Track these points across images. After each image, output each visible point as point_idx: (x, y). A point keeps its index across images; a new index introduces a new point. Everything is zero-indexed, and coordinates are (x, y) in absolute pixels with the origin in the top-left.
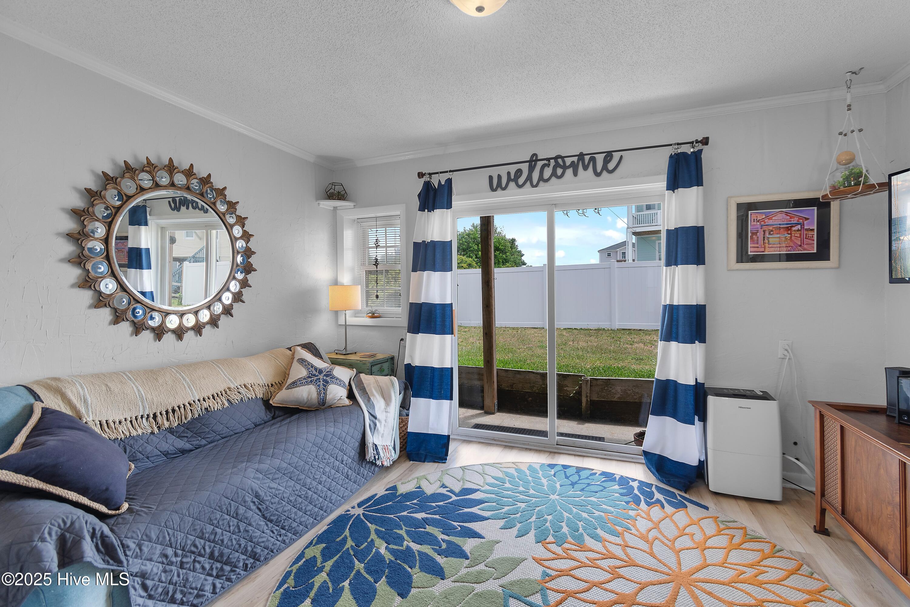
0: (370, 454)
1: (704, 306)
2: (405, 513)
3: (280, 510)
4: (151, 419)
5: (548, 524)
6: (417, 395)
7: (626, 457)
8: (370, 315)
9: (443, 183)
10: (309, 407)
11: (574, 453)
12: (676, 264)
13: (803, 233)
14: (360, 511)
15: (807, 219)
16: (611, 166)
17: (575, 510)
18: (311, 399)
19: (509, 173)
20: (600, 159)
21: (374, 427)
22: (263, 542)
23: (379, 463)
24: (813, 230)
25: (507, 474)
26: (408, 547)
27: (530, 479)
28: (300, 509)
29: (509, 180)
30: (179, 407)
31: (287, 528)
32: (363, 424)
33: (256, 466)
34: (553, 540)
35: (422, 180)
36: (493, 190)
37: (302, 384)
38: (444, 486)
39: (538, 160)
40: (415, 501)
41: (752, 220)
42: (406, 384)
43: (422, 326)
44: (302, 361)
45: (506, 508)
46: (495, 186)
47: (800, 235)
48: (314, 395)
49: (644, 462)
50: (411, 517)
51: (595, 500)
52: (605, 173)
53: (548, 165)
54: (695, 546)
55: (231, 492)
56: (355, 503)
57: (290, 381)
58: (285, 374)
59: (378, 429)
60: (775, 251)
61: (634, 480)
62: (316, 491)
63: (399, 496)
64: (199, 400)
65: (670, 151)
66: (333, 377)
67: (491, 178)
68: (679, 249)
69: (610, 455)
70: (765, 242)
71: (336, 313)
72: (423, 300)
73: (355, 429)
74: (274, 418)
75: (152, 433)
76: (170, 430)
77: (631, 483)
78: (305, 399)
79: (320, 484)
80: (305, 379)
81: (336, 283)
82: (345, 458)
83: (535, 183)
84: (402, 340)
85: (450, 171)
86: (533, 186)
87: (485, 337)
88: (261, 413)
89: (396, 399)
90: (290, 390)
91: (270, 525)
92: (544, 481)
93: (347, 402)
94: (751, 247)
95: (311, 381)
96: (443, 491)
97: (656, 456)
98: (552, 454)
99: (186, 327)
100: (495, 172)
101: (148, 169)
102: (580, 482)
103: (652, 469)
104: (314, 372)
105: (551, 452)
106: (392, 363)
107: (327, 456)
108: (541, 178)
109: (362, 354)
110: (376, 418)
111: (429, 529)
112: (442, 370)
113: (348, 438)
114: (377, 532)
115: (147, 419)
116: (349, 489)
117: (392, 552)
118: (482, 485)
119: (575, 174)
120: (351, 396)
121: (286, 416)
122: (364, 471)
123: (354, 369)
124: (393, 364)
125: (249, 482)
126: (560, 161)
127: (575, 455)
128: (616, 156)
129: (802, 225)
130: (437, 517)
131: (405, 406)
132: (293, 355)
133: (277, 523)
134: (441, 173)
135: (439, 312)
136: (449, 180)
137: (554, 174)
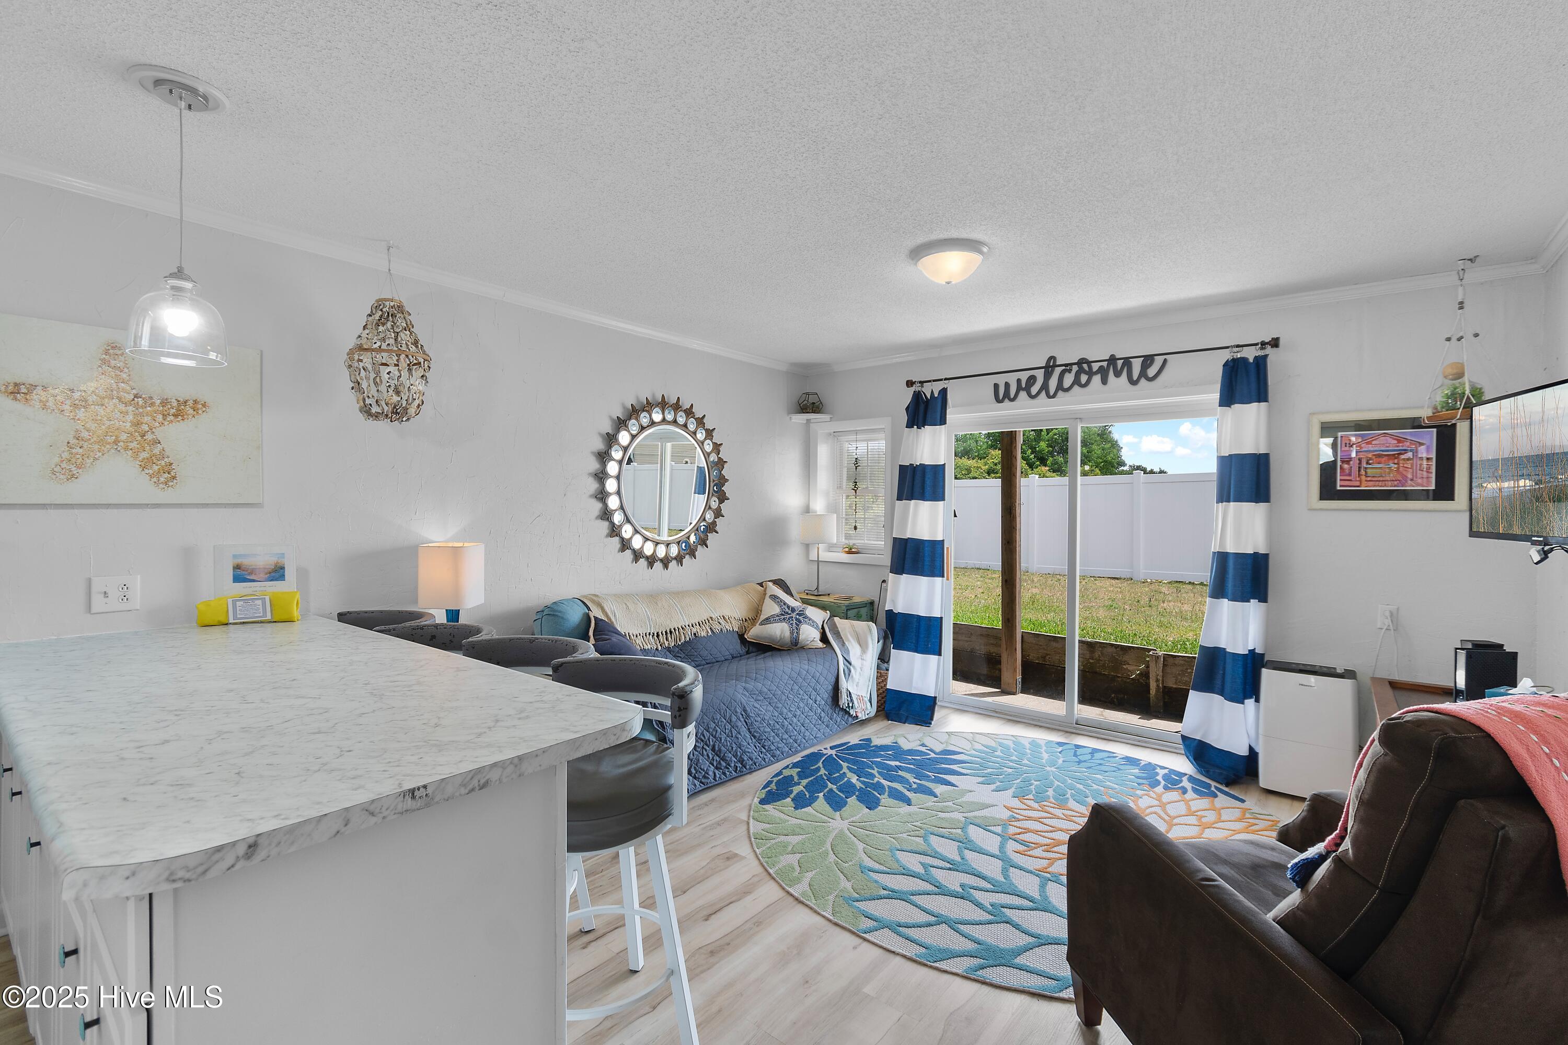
0: (844, 700)
1: (1266, 556)
2: (879, 760)
3: (762, 729)
4: (656, 638)
5: (1032, 787)
6: (899, 646)
8: (847, 550)
9: (936, 395)
10: (781, 646)
11: (1098, 736)
12: (1229, 501)
13: (1416, 463)
14: (833, 752)
15: (1422, 444)
16: (1151, 372)
17: (1070, 781)
18: (784, 637)
19: (1019, 381)
20: (1137, 365)
21: (848, 674)
22: (749, 752)
23: (852, 712)
24: (1430, 459)
25: (1001, 745)
26: (878, 781)
27: (1028, 751)
28: (777, 735)
29: (1019, 388)
30: (674, 629)
31: (767, 747)
32: (837, 668)
33: (744, 684)
34: (1033, 798)
35: (912, 389)
36: (998, 401)
37: (775, 621)
38: (923, 745)
39: (1055, 366)
40: (890, 753)
41: (1344, 445)
42: (885, 632)
43: (907, 566)
44: (774, 598)
45: (989, 770)
46: (1001, 397)
47: (1412, 465)
48: (787, 634)
50: (885, 763)
51: (1101, 777)
52: (1143, 380)
53: (1070, 371)
54: (1198, 824)
55: (727, 701)
56: (828, 746)
57: (763, 617)
58: (758, 611)
59: (852, 676)
60: (1374, 486)
61: (1163, 768)
62: (791, 722)
63: (873, 746)
64: (689, 626)
65: (1226, 356)
66: (806, 617)
67: (996, 386)
68: (1233, 482)
69: (1146, 742)
70: (1361, 473)
71: (807, 547)
72: (908, 535)
73: (829, 671)
74: (748, 653)
75: (657, 649)
76: (668, 649)
77: (1158, 770)
78: (778, 636)
79: (795, 717)
80: (778, 616)
81: (807, 510)
82: (819, 698)
83: (1052, 393)
84: (884, 581)
85: (946, 379)
86: (1049, 396)
88: (737, 647)
89: (874, 647)
90: (763, 626)
91: (754, 740)
92: (1045, 756)
93: (820, 645)
94: (1341, 480)
95: (784, 619)
96: (923, 749)
97: (1196, 742)
98: (1068, 734)
99: (670, 557)
100: (1002, 380)
101: (647, 408)
102: (1091, 761)
103: (1193, 758)
104: (787, 610)
105: (1067, 732)
106: (872, 608)
107: (802, 692)
108: (1060, 387)
109: (837, 596)
110: (850, 664)
111: (900, 773)
112: (929, 619)
113: (822, 679)
114: (848, 768)
115: (653, 636)
116: (822, 731)
117: (863, 782)
118: (968, 749)
119: (1104, 381)
120: (824, 639)
121: (759, 652)
122: (838, 717)
123: (828, 612)
124: (873, 610)
125: (739, 696)
126: (1085, 366)
127: (1098, 738)
128: (1159, 361)
129: (1415, 452)
130: (912, 766)
131: (883, 658)
132: (765, 591)
133: (759, 740)
134: (934, 381)
135: (927, 550)
136: (944, 392)
137: (1077, 382)
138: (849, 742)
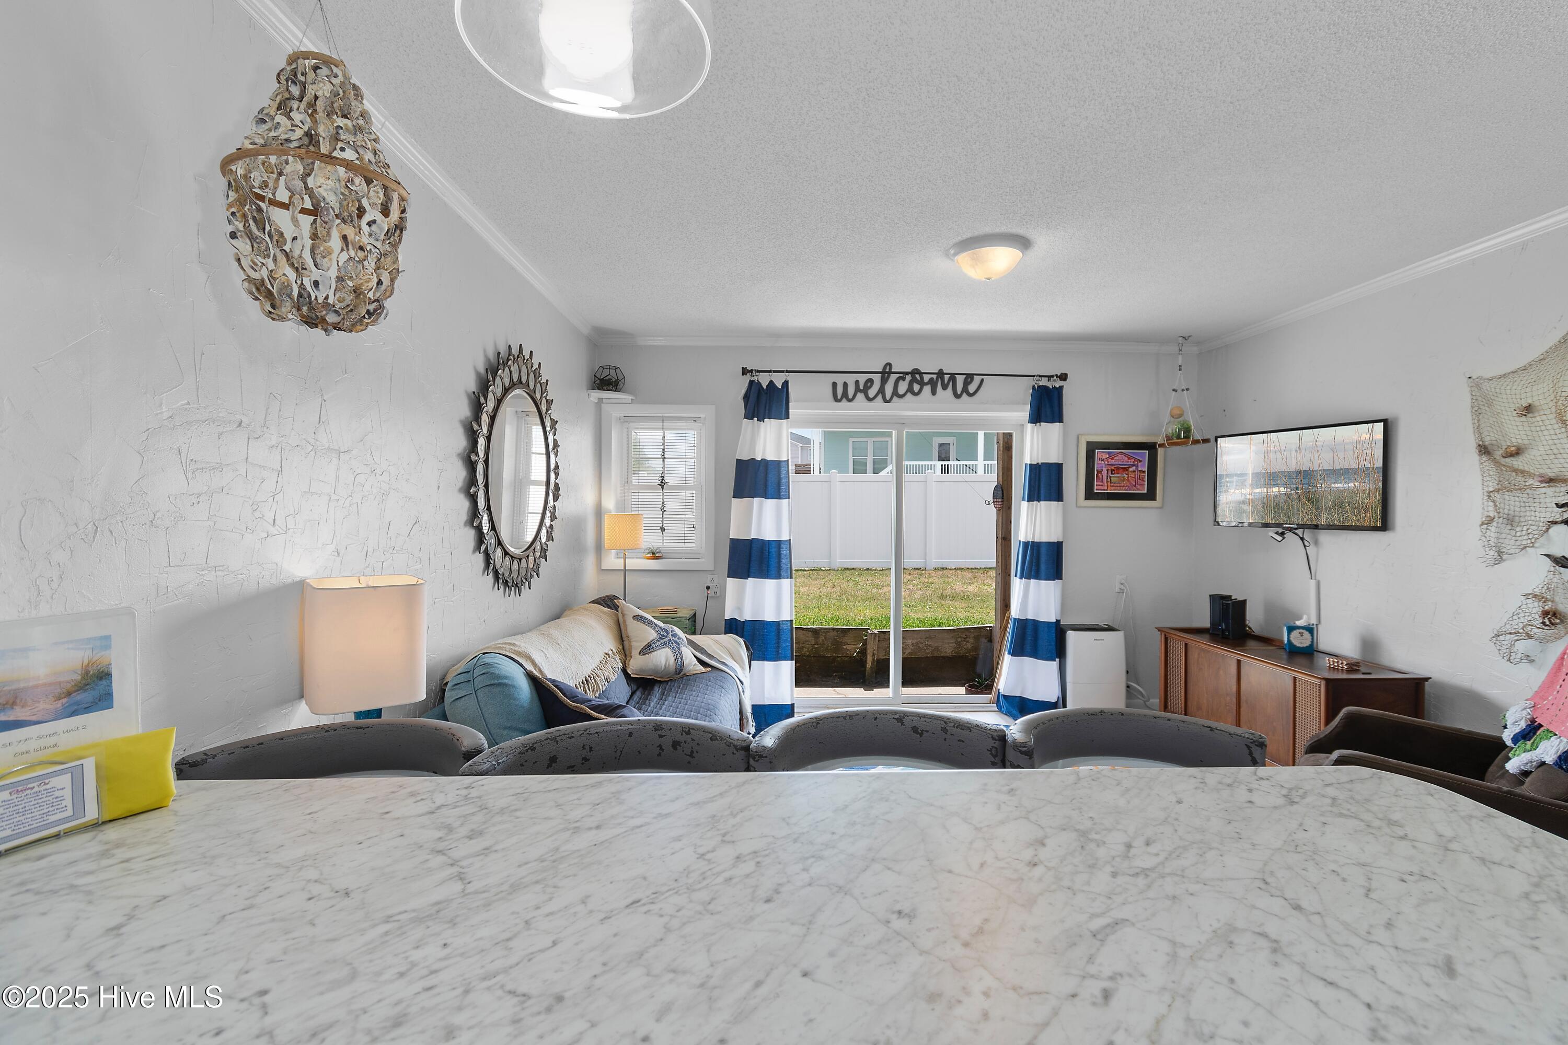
1: (1062, 542)
8: (649, 554)
9: (777, 386)
10: (664, 678)
13: (1137, 474)
15: (1140, 461)
16: (972, 389)
18: (669, 665)
19: (857, 382)
20: (960, 380)
24: (1144, 472)
29: (857, 390)
35: (748, 378)
36: (837, 400)
37: (657, 648)
39: (892, 372)
41: (1098, 459)
42: (748, 644)
43: (753, 570)
44: (640, 619)
46: (839, 397)
47: (1135, 476)
48: (672, 661)
49: (997, 709)
52: (964, 395)
53: (904, 379)
57: (637, 645)
58: (626, 637)
60: (1115, 490)
65: (1032, 382)
67: (834, 385)
70: (1107, 480)
72: (753, 535)
74: (637, 691)
78: (661, 666)
80: (656, 641)
83: (888, 398)
84: (716, 587)
85: (787, 372)
86: (886, 401)
90: (647, 655)
93: (703, 668)
94: (1096, 485)
95: (664, 644)
97: (1016, 700)
100: (840, 379)
101: (511, 358)
103: (1014, 712)
104: (661, 633)
108: (895, 393)
109: (661, 609)
112: (778, 624)
119: (934, 392)
124: (695, 622)
128: (977, 379)
129: (1137, 467)
132: (618, 611)
134: (775, 372)
135: (773, 550)
136: (786, 384)
137: (910, 390)
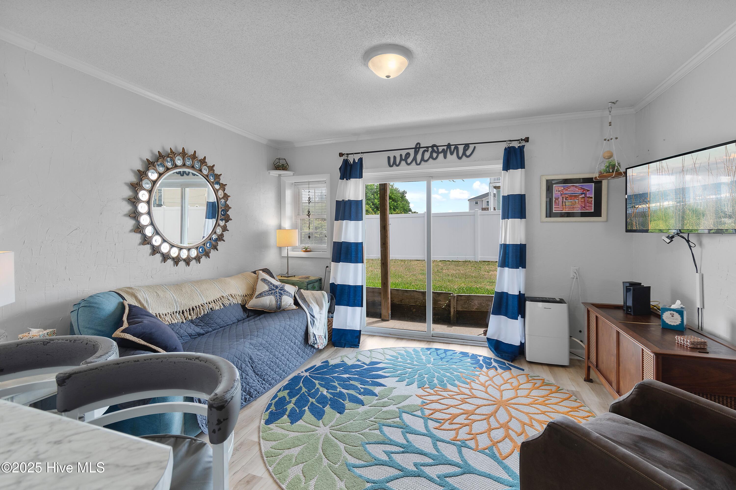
0: (311, 340)
1: (525, 245)
2: (336, 375)
3: (262, 369)
4: (181, 314)
5: (425, 379)
6: (339, 304)
7: (477, 343)
8: (304, 250)
9: (357, 161)
10: (270, 310)
11: (443, 341)
12: (508, 218)
13: (586, 200)
14: (307, 374)
15: (588, 191)
16: (468, 153)
17: (442, 372)
18: (272, 304)
19: (401, 155)
20: (461, 148)
21: (313, 323)
22: (254, 386)
23: (316, 346)
24: (592, 198)
25: (399, 354)
26: (340, 391)
27: (414, 356)
28: (272, 370)
29: (401, 159)
30: (196, 307)
31: (266, 380)
32: (307, 321)
33: (249, 341)
34: (428, 387)
35: (342, 158)
36: (390, 166)
37: (266, 295)
38: (358, 360)
39: (420, 148)
40: (341, 369)
41: (556, 191)
42: (332, 296)
43: (342, 257)
44: (264, 280)
45: (399, 372)
46: (391, 164)
47: (584, 200)
48: (274, 302)
49: (488, 346)
50: (340, 377)
51: (455, 367)
52: (464, 157)
53: (427, 151)
54: (512, 388)
55: (239, 355)
56: (303, 370)
57: (257, 293)
58: (253, 289)
59: (315, 325)
60: (569, 210)
61: (481, 356)
62: (281, 360)
63: (331, 366)
64: (206, 303)
65: (505, 145)
66: (285, 291)
67: (389, 158)
68: (510, 209)
69: (467, 342)
70: (563, 204)
71: (280, 249)
72: (343, 240)
73: (302, 323)
74: (248, 317)
75: (182, 322)
76: (192, 321)
77: (479, 358)
78: (268, 305)
79: (283, 356)
80: (267, 292)
81: (280, 227)
82: (297, 341)
83: (418, 162)
84: (327, 267)
85: (362, 153)
86: (417, 164)
87: (382, 266)
88: (240, 314)
89: (326, 305)
90: (258, 298)
91: (257, 377)
92: (423, 357)
93: (294, 307)
94: (554, 208)
95: (271, 293)
96: (359, 363)
97: (495, 341)
98: (429, 343)
99: (191, 257)
100: (391, 154)
101: (171, 156)
102: (446, 357)
103: (492, 349)
104: (273, 287)
105: (428, 341)
106: (320, 283)
107: (286, 339)
108: (422, 159)
109: (300, 277)
110: (314, 317)
111: (352, 382)
112: (356, 287)
113: (298, 329)
114: (320, 384)
115: (179, 313)
116: (299, 361)
117: (331, 393)
118: (383, 360)
119: (445, 157)
120: (296, 303)
121: (255, 316)
122: (308, 351)
123: (297, 286)
124: (321, 284)
125: (247, 349)
126: (435, 148)
127: (444, 343)
128: (472, 147)
129: (585, 194)
130: (356, 376)
131: (331, 311)
132: (258, 276)
133: (261, 376)
134: (355, 154)
135: (353, 248)
136: (361, 160)
137: (431, 157)
138: (316, 365)
